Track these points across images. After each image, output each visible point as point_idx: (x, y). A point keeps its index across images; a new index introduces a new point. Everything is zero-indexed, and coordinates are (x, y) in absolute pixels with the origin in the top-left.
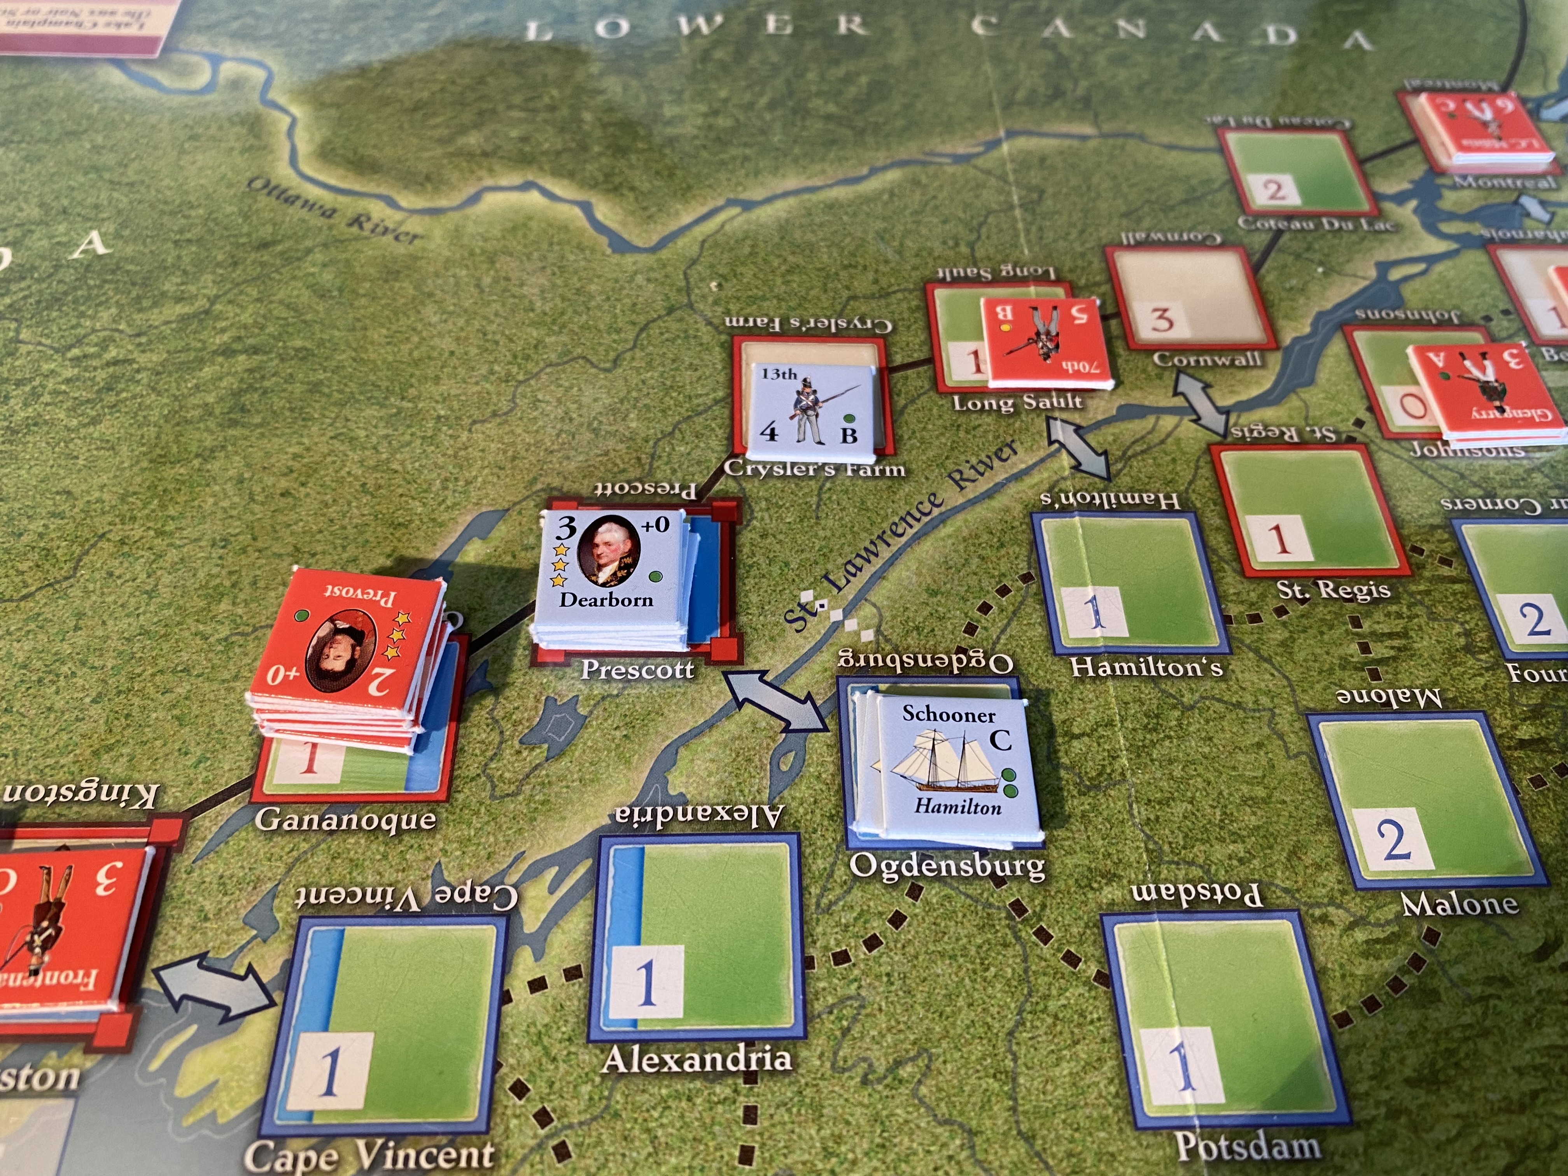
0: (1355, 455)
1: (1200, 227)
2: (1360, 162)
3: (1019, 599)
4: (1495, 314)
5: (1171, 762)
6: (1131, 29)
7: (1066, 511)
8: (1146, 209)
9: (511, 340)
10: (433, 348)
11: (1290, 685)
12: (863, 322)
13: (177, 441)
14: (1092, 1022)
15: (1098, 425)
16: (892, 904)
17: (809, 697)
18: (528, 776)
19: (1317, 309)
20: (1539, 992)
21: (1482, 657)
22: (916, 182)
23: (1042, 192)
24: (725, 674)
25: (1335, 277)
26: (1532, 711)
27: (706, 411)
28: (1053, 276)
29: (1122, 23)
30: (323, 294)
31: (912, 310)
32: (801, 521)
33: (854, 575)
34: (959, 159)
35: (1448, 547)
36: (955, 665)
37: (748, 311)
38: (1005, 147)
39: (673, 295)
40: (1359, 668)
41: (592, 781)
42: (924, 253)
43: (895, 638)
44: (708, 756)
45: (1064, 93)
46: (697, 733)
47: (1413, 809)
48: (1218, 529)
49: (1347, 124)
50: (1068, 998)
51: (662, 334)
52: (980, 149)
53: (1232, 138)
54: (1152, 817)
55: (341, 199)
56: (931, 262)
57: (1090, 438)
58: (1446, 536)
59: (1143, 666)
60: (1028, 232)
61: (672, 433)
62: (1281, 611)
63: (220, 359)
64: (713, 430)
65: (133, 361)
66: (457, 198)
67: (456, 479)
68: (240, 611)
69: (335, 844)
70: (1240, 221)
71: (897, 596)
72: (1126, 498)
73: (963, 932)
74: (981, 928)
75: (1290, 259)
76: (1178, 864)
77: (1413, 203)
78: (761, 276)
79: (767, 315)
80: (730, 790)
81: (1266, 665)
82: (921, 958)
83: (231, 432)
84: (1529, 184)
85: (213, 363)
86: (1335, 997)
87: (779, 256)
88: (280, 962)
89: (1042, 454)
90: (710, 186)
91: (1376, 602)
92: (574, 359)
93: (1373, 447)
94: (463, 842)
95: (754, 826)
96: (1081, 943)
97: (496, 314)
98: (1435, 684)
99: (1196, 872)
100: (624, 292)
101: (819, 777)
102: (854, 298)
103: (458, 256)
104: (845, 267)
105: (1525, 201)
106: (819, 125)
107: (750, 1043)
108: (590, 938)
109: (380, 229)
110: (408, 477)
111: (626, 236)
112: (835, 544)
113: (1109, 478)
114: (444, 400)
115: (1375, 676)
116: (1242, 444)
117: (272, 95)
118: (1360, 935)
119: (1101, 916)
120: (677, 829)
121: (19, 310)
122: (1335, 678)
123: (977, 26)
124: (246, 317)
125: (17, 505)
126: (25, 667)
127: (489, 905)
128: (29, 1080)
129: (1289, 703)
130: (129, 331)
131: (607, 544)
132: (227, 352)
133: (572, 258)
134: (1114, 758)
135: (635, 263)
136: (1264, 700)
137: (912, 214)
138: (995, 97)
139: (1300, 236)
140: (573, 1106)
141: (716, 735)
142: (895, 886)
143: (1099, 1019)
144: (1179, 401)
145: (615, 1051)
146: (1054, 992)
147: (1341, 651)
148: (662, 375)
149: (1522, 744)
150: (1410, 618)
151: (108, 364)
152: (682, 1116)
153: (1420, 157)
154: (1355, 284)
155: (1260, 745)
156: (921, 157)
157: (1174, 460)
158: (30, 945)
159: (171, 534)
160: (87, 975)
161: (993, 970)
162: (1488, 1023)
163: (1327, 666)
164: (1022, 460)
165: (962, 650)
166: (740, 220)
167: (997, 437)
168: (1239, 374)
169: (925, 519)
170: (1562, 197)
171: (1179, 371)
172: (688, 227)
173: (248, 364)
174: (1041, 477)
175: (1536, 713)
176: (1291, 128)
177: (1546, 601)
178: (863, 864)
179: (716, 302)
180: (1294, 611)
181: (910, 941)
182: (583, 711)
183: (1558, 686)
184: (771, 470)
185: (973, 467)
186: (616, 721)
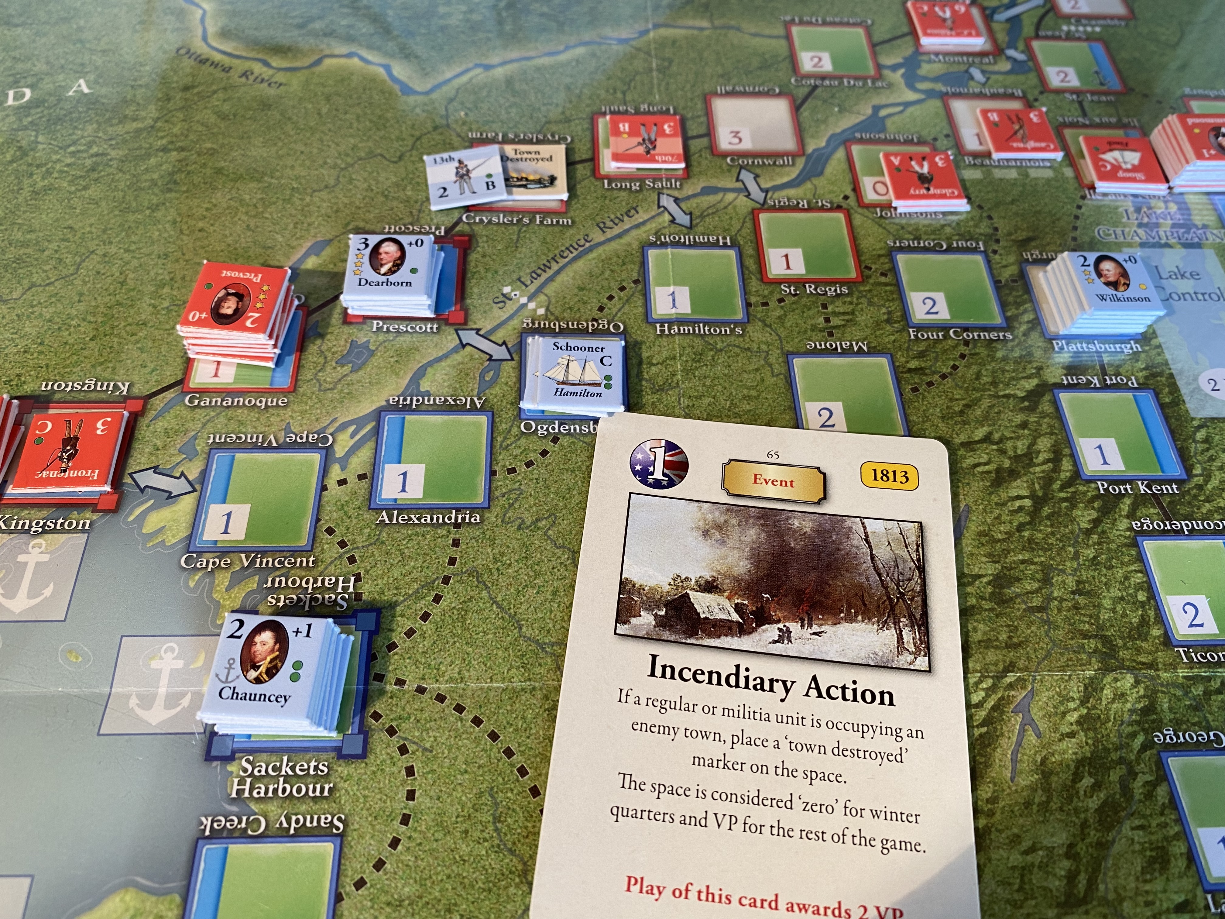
0: (841, 216)
1: (767, 84)
2: (873, 46)
3: (631, 293)
4: (941, 137)
5: (705, 378)
7: (664, 245)
8: (735, 72)
9: (338, 145)
10: (291, 149)
11: (780, 339)
12: (553, 137)
13: (135, 199)
15: (688, 198)
16: (542, 446)
17: (504, 343)
18: (340, 380)
19: (831, 132)
21: (896, 325)
22: (593, 55)
23: (671, 62)
24: (456, 330)
25: (847, 114)
26: (919, 354)
28: (672, 111)
30: (223, 117)
31: (584, 131)
32: (507, 248)
33: (536, 279)
34: (621, 41)
35: (887, 267)
36: (590, 327)
37: (483, 129)
38: (652, 34)
39: (437, 119)
40: (822, 330)
41: (377, 383)
42: (594, 97)
43: (557, 313)
44: (443, 372)
45: (693, 1)
46: (438, 360)
47: (840, 403)
48: (751, 256)
49: (869, 22)
51: (429, 142)
52: (637, 35)
53: (795, 30)
54: (692, 404)
55: (235, 61)
56: (598, 101)
57: (683, 205)
58: (887, 261)
59: (697, 329)
60: (659, 85)
62: (781, 300)
63: (161, 154)
65: (108, 154)
66: (307, 61)
67: (303, 223)
68: (175, 293)
69: (230, 413)
70: (793, 80)
71: (559, 290)
72: (699, 239)
73: (579, 459)
75: (820, 103)
77: (902, 71)
78: (493, 109)
79: (494, 131)
80: (455, 389)
81: (767, 329)
82: (555, 472)
83: (168, 195)
84: (977, 60)
85: (157, 156)
87: (505, 98)
88: (199, 470)
89: (653, 213)
90: (464, 56)
91: (838, 296)
92: (375, 156)
93: (852, 211)
94: (303, 413)
95: (468, 407)
97: (330, 130)
98: (865, 339)
101: (507, 383)
102: (549, 123)
103: (307, 96)
104: (545, 104)
105: (973, 71)
106: (536, 19)
107: (458, 510)
108: (373, 459)
109: (259, 80)
110: (275, 221)
111: (411, 85)
112: (526, 261)
113: (691, 227)
114: (297, 178)
115: (831, 334)
116: (773, 209)
120: (423, 408)
121: (37, 125)
122: (807, 336)
124: (176, 130)
125: (41, 234)
126: (50, 321)
127: (317, 443)
128: (62, 524)
129: (778, 348)
130: (105, 137)
131: (387, 253)
132: (165, 150)
133: (377, 97)
134: (673, 375)
135: (415, 101)
136: (764, 347)
138: (649, 4)
139: (828, 89)
140: (359, 539)
141: (449, 361)
142: (544, 437)
144: (739, 185)
145: (384, 513)
147: (813, 322)
149: (910, 370)
150: (857, 304)
151: (92, 156)
152: (419, 543)
153: (911, 43)
154: (858, 118)
155: (757, 370)
156: (598, 40)
157: (731, 218)
158: (61, 458)
159: (134, 251)
160: (93, 472)
163: (803, 329)
164: (642, 216)
165: (594, 320)
166: (482, 76)
167: (627, 204)
168: (778, 170)
169: (581, 249)
170: (996, 68)
171: (741, 167)
172: (449, 80)
173: (178, 157)
174: (652, 226)
175: (921, 355)
176: (833, 24)
177: (940, 297)
178: (528, 427)
179: (464, 123)
180: (789, 300)
181: (550, 463)
182: (372, 348)
183: (937, 341)
184: (491, 220)
185: (612, 221)
186: (391, 353)
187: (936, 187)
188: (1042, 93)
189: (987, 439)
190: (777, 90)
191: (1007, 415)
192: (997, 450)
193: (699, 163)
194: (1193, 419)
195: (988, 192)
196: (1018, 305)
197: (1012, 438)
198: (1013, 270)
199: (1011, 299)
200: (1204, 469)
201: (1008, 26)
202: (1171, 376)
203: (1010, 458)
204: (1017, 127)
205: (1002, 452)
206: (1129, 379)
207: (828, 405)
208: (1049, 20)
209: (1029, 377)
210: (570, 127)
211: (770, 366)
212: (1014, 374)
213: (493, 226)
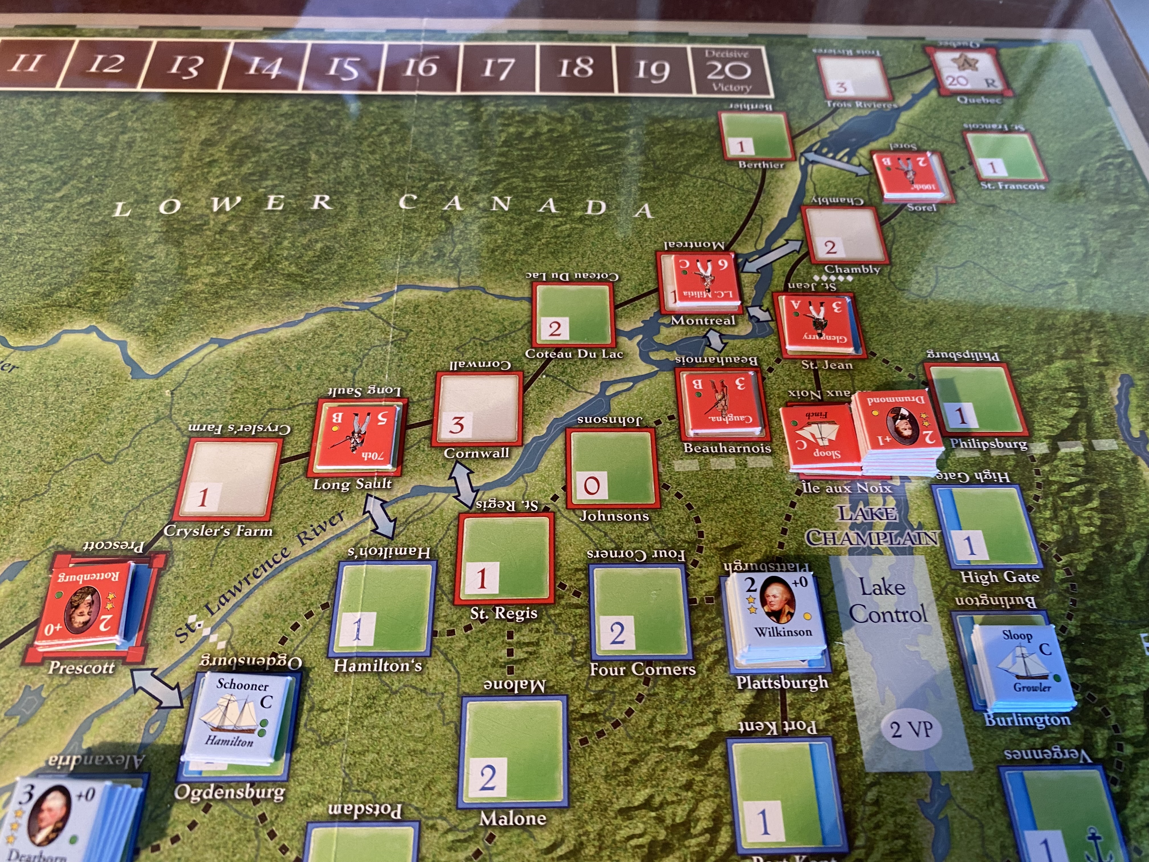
0: (545, 520)
1: (500, 358)
2: (615, 306)
3: (317, 620)
4: (664, 418)
5: (373, 727)
6: (501, 203)
7: (361, 560)
8: (471, 343)
9: (57, 442)
11: (459, 677)
12: (273, 427)
16: (192, 816)
17: (178, 686)
18: (5, 736)
19: (554, 417)
21: (578, 659)
23: (409, 332)
24: (131, 671)
25: (574, 393)
26: (595, 695)
27: (162, 491)
28: (399, 394)
29: (497, 199)
31: (306, 418)
32: (201, 567)
33: (223, 604)
35: (582, 584)
36: (268, 664)
37: (203, 420)
38: (394, 298)
39: (161, 409)
40: (502, 666)
41: (40, 739)
42: (324, 377)
43: (237, 647)
44: (110, 724)
45: (444, 255)
46: (107, 709)
47: (506, 759)
48: (447, 572)
49: (617, 278)
51: (148, 436)
53: (541, 290)
54: (352, 762)
56: (326, 382)
57: (389, 510)
58: (583, 576)
59: (376, 665)
60: (392, 361)
61: (138, 507)
62: (468, 628)
64: (163, 504)
66: (45, 339)
70: (527, 353)
71: (245, 618)
72: (398, 551)
73: (227, 832)
74: (238, 830)
75: (550, 380)
76: (359, 792)
78: (218, 394)
79: (214, 423)
81: (448, 664)
82: (200, 849)
84: (718, 321)
87: (233, 380)
89: (357, 520)
90: (202, 329)
91: (527, 621)
92: (91, 455)
93: (558, 515)
95: (126, 768)
96: (291, 840)
97: (52, 424)
98: (544, 677)
99: (369, 797)
100: (133, 407)
101: (171, 736)
102: (271, 410)
103: (37, 381)
104: (272, 387)
105: (712, 335)
106: (282, 281)
112: (218, 583)
113: (392, 537)
115: (511, 671)
116: (480, 513)
118: (450, 837)
119: (308, 823)
120: (81, 770)
122: (486, 673)
123: (402, 204)
129: (454, 689)
133: (107, 382)
134: (342, 724)
135: (144, 386)
136: (440, 687)
137: (323, 348)
138: (399, 259)
139: (561, 363)
141: (117, 710)
142: (196, 805)
144: (451, 483)
147: (495, 655)
148: (141, 467)
149: (583, 717)
150: (544, 632)
153: (655, 302)
154: (584, 398)
155: (429, 716)
156: (340, 306)
157: (435, 525)
161: (238, 856)
163: (484, 665)
164: (345, 524)
165: (274, 655)
166: (215, 354)
167: (333, 509)
168: (493, 464)
169: (276, 566)
170: (736, 331)
171: (457, 462)
172: (181, 360)
174: (352, 537)
175: (598, 697)
176: (580, 281)
177: (629, 622)
178: (182, 792)
179: (185, 414)
180: (477, 626)
181: (196, 839)
182: (44, 694)
183: (618, 678)
184: (192, 532)
185: (314, 530)
186: (62, 701)
188: (778, 361)
189: (647, 804)
190: (509, 366)
191: (674, 772)
192: (655, 818)
193: (415, 456)
194: (867, 774)
195: (702, 487)
196: (708, 630)
197: (673, 802)
198: (710, 586)
199: (702, 623)
200: (868, 839)
201: (758, 277)
202: (854, 717)
203: (666, 828)
205: (660, 820)
206: (809, 724)
207: (491, 761)
208: (801, 268)
209: (704, 724)
210: (292, 414)
211: (443, 712)
212: (689, 720)
213: (192, 540)
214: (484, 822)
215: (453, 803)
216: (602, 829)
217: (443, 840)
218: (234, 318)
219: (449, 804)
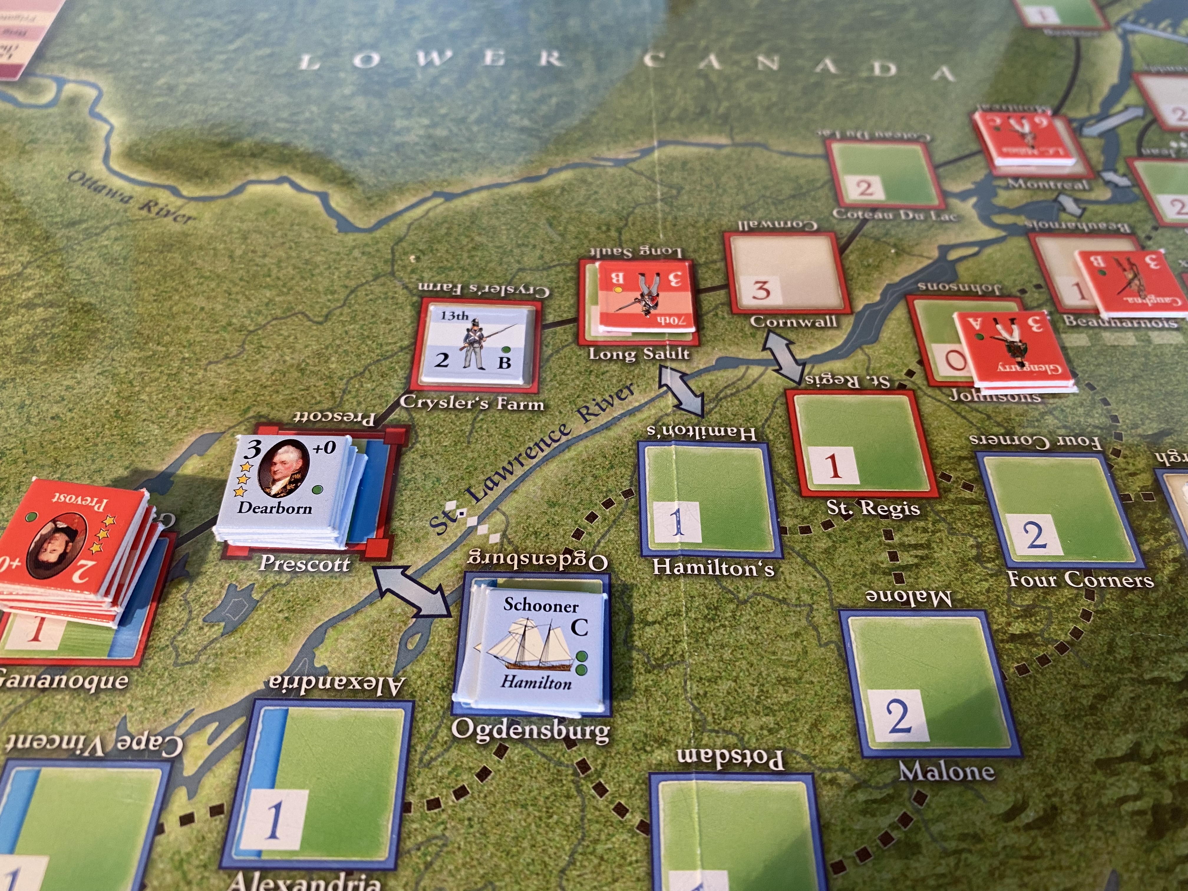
0: (904, 399)
1: (802, 217)
2: (935, 167)
3: (620, 510)
4: (1029, 287)
5: (722, 647)
6: (768, 63)
7: (666, 440)
8: (761, 202)
9: (249, 299)
10: (188, 305)
11: (828, 585)
12: (527, 288)
14: (631, 864)
15: (700, 373)
16: (481, 761)
17: (440, 589)
18: (205, 648)
19: (887, 282)
20: (1004, 848)
21: (989, 565)
23: (680, 189)
24: (375, 569)
25: (905, 257)
26: (1024, 611)
27: (392, 356)
28: (680, 256)
29: (761, 58)
30: (111, 261)
31: (566, 280)
32: (456, 444)
33: (491, 489)
34: (619, 163)
35: (971, 475)
36: (562, 563)
37: (436, 279)
38: (656, 154)
39: (381, 266)
40: (887, 573)
41: (255, 653)
42: (582, 237)
43: (516, 541)
44: (350, 635)
45: (709, 112)
46: (345, 616)
47: (918, 691)
48: (784, 457)
49: (928, 138)
50: (614, 843)
51: (367, 295)
52: (638, 155)
53: (836, 147)
54: (701, 692)
55: (139, 189)
56: (586, 242)
57: (691, 384)
58: (970, 466)
59: (710, 566)
60: (665, 220)
61: (362, 374)
62: (827, 525)
63: (23, 311)
64: (396, 371)
66: (226, 189)
67: (189, 408)
69: (45, 700)
70: (835, 213)
71: (522, 506)
72: (714, 431)
73: (535, 785)
74: (550, 782)
75: (871, 242)
76: (717, 732)
77: (974, 200)
78: (452, 251)
79: (452, 282)
80: (364, 664)
81: (810, 568)
82: (498, 806)
83: (21, 368)
84: (1068, 185)
85: (17, 314)
86: (834, 848)
87: (467, 236)
89: (653, 395)
90: (423, 182)
91: (907, 518)
92: (295, 314)
93: (920, 393)
94: (147, 700)
95: (379, 694)
96: (630, 797)
97: (241, 279)
98: (948, 587)
99: (732, 739)
100: (344, 262)
101: (438, 654)
102: (522, 270)
103: (220, 233)
105: (1064, 199)
106: (514, 135)
107: (350, 873)
108: (235, 782)
109: (164, 212)
110: (152, 406)
111: (351, 219)
112: (480, 463)
113: (702, 416)
114: (190, 345)
115: (899, 579)
116: (813, 389)
117: (99, 109)
118: (861, 796)
119: (650, 774)
120: (316, 695)
122: (866, 581)
123: (648, 60)
124: (49, 279)
127: (159, 752)
129: (825, 600)
131: (283, 463)
132: (29, 305)
133: (306, 235)
134: (677, 642)
135: (354, 240)
136: (806, 598)
137: (576, 206)
138: (654, 115)
139: (881, 224)
141: (359, 619)
142: (486, 746)
143: (637, 861)
144: (767, 355)
145: (240, 876)
146: (603, 837)
147: (873, 559)
148: (361, 328)
149: (1013, 638)
150: (934, 532)
153: (983, 164)
154: (920, 262)
155: (797, 635)
156: (591, 161)
157: (756, 401)
161: (555, 817)
162: (959, 873)
163: (861, 571)
164: (637, 399)
165: (569, 552)
166: (441, 208)
167: (619, 381)
168: (818, 334)
169: (555, 445)
170: (1093, 196)
171: (770, 331)
172: (400, 213)
173: (44, 315)
174: (651, 412)
175: (1027, 613)
176: (884, 140)
177: (1046, 520)
178: (462, 728)
179: (413, 271)
180: (840, 523)
181: (491, 792)
182: (256, 596)
183: (1048, 590)
184: (438, 403)
185: (597, 404)
186: (281, 605)
187: (1032, 363)
188: (1155, 228)
189: (1134, 754)
190: (816, 226)
191: (1160, 713)
192: (1150, 773)
193: (714, 325)
195: (1099, 365)
196: (1157, 533)
197: (1170, 753)
198: (1144, 480)
199: (1145, 524)
201: (1102, 142)
203: (1171, 788)
204: (1130, 276)
205: (1159, 776)
207: (899, 694)
208: (1152, 135)
210: (548, 276)
211: (816, 628)
212: (1163, 645)
213: (439, 413)
214: (905, 776)
215: (856, 749)
216: (1080, 787)
217: (850, 801)
218: (461, 171)
219: (850, 751)
